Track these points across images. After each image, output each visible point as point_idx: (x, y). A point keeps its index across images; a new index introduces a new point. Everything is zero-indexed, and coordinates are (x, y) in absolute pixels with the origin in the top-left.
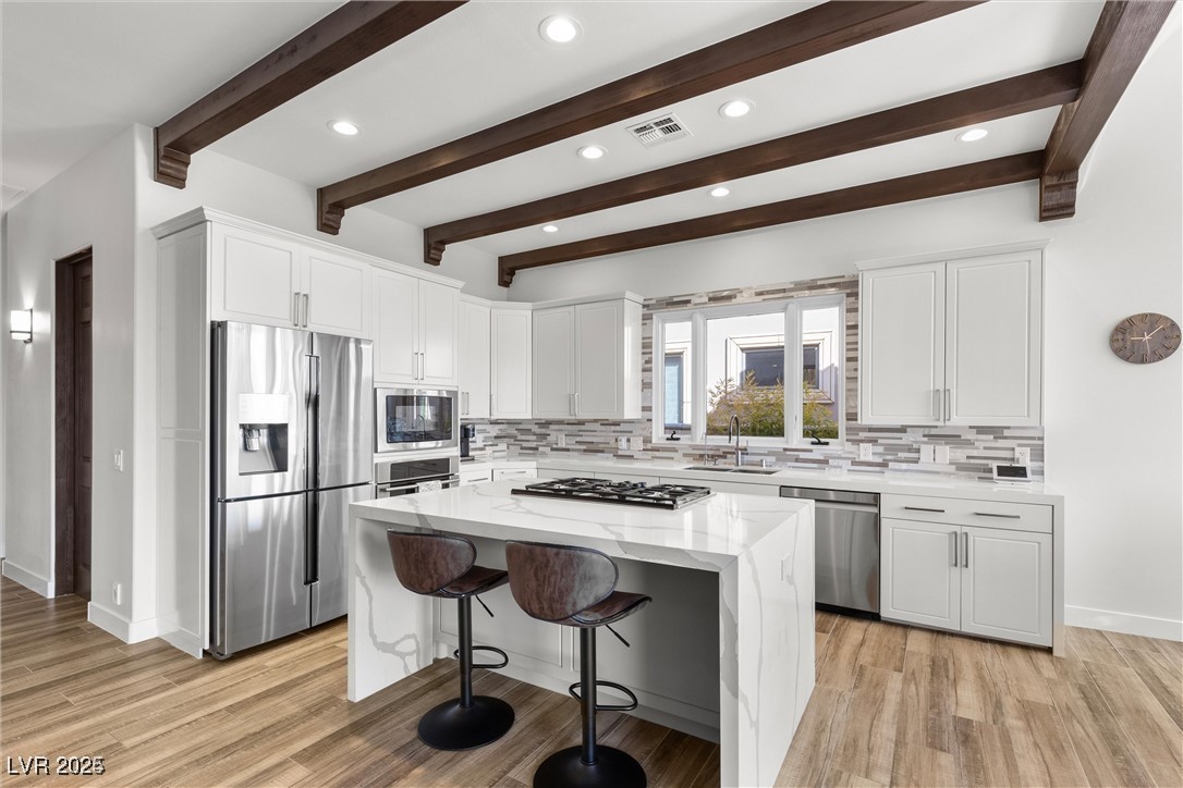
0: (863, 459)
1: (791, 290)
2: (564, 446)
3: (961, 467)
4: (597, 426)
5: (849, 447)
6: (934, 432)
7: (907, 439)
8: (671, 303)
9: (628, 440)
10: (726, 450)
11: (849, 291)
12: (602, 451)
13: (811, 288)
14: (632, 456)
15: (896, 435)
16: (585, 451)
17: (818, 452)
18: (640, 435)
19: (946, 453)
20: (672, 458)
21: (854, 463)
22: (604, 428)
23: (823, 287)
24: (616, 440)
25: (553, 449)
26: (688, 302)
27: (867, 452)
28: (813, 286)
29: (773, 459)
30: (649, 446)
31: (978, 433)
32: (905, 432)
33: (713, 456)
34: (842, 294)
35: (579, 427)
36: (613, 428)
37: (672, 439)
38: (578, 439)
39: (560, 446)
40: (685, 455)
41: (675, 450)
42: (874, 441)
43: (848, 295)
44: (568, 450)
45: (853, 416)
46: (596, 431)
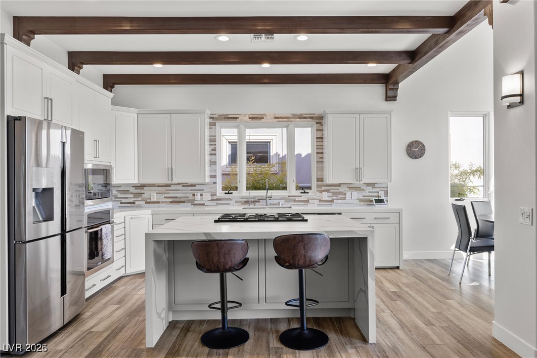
0: (324, 199)
1: (291, 118)
2: (155, 200)
3: (361, 201)
4: (180, 187)
5: (318, 194)
6: (351, 186)
7: (341, 189)
8: (228, 118)
9: (201, 195)
10: (260, 198)
11: (317, 121)
12: (184, 202)
13: (300, 118)
14: (204, 204)
15: (337, 188)
16: (171, 202)
17: (305, 197)
18: (209, 192)
19: (356, 195)
20: (229, 204)
21: (320, 201)
22: (184, 188)
23: (305, 118)
24: (194, 195)
25: (146, 203)
26: (236, 118)
27: (325, 196)
28: (301, 117)
29: (283, 201)
30: (215, 198)
31: (367, 186)
32: (340, 186)
33: (254, 202)
34: (313, 122)
35: (167, 188)
36: (191, 188)
37: (228, 193)
38: (166, 195)
39: (152, 200)
40: (236, 202)
41: (230, 199)
42: (328, 191)
43: (317, 123)
44: (159, 202)
45: (320, 180)
46: (179, 190)
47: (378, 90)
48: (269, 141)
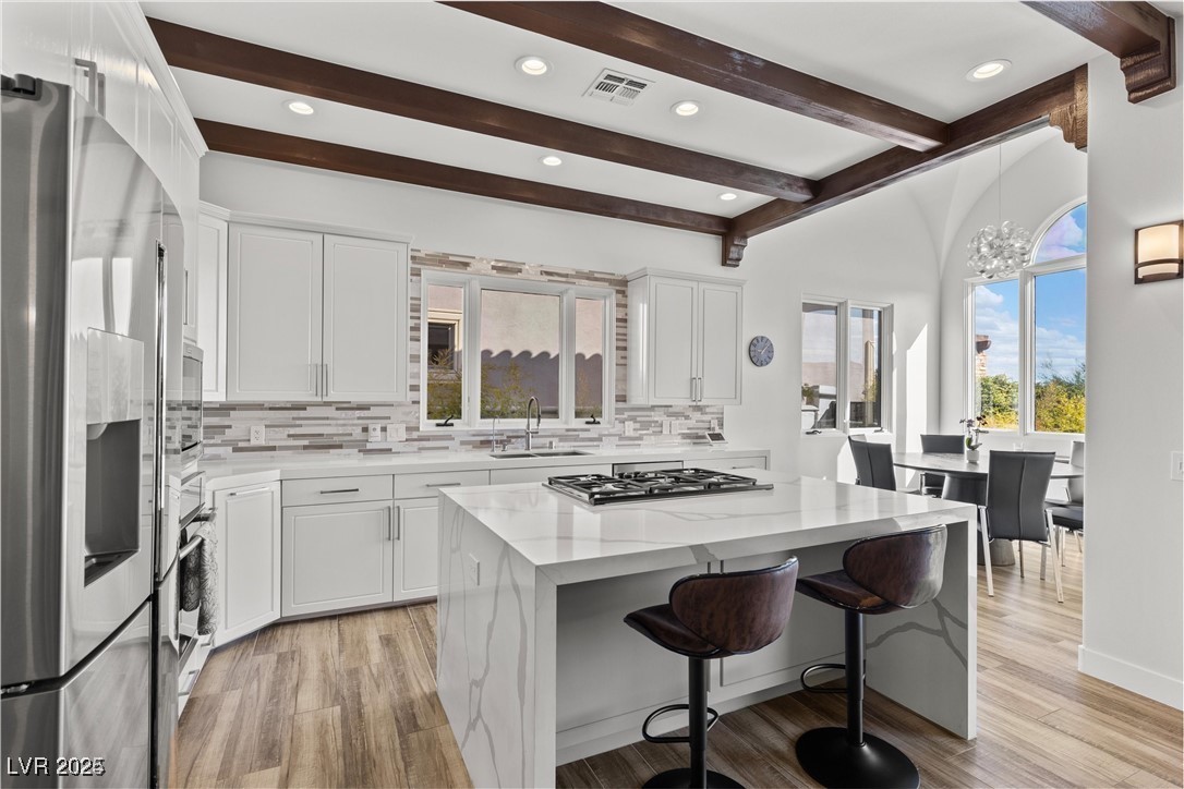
0: (627, 434)
1: (573, 276)
2: (263, 443)
3: (686, 436)
4: (331, 412)
5: (619, 426)
6: (671, 410)
7: (657, 416)
8: (443, 261)
9: (384, 429)
10: (511, 434)
11: (618, 288)
12: (340, 447)
13: (588, 279)
14: (390, 450)
15: (648, 413)
16: (305, 447)
17: (594, 431)
18: (402, 422)
19: (680, 426)
20: (447, 448)
21: (621, 438)
22: (343, 414)
23: (596, 279)
24: (365, 430)
25: (236, 450)
26: (466, 265)
27: (630, 428)
28: (590, 277)
29: (557, 439)
30: (415, 435)
31: (694, 410)
32: (654, 411)
33: (502, 442)
34: (611, 290)
35: (295, 413)
36: (358, 413)
37: (445, 425)
38: (292, 431)
39: (254, 443)
40: (463, 443)
41: (450, 438)
42: (634, 419)
43: (618, 292)
44: (273, 448)
45: (622, 398)
46: (328, 418)
47: (710, 244)
48: (453, 322)
